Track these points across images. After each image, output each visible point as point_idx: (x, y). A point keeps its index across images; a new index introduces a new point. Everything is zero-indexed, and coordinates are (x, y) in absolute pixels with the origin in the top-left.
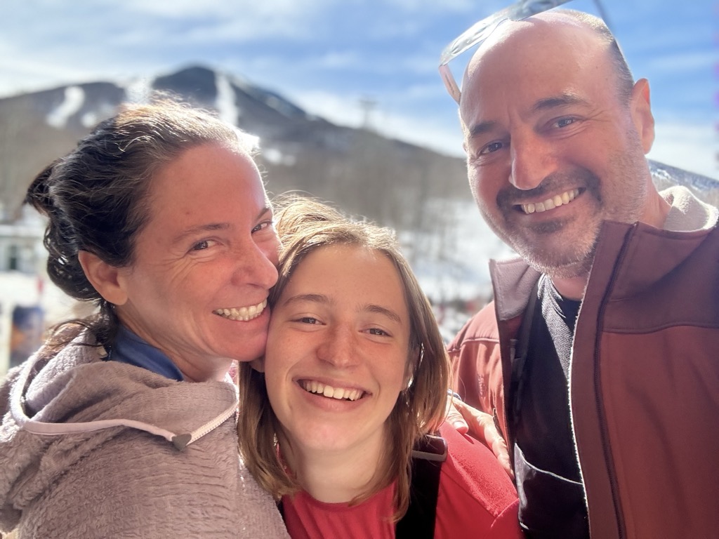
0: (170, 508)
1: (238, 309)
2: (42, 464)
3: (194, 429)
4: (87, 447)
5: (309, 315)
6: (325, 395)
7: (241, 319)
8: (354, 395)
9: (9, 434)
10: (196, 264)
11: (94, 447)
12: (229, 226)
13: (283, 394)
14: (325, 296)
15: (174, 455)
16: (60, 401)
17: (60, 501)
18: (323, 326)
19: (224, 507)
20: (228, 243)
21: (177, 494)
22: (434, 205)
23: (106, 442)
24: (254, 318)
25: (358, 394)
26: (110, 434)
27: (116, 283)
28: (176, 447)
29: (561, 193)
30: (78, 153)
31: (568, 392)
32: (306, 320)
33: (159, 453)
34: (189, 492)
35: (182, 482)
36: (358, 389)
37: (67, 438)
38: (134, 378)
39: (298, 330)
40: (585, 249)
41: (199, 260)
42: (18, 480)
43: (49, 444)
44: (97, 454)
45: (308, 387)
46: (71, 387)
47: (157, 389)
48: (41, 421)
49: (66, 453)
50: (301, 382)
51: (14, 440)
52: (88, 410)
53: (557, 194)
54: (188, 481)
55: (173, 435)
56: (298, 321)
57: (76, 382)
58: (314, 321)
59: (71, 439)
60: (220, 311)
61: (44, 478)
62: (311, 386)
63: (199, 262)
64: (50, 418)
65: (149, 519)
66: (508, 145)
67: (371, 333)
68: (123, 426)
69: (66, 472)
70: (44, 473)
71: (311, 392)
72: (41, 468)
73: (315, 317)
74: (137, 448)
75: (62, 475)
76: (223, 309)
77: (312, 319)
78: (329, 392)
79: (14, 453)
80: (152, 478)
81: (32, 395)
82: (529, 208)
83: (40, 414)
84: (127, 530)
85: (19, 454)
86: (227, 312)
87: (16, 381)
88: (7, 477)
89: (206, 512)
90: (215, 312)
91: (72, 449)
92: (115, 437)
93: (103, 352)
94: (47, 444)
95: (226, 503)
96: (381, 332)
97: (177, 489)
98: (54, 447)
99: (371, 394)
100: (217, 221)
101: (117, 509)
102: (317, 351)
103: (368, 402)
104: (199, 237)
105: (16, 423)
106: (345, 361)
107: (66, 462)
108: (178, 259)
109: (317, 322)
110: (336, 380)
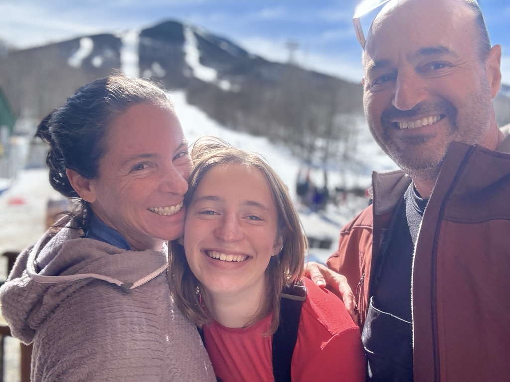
0: (119, 326)
1: (163, 208)
2: (44, 301)
3: (137, 280)
4: (71, 290)
5: (209, 210)
6: (221, 259)
7: (166, 214)
8: (239, 258)
9: (25, 283)
10: (136, 179)
11: (75, 291)
12: (156, 155)
13: (196, 259)
14: (219, 197)
15: (123, 295)
16: (54, 263)
17: (55, 323)
18: (218, 216)
19: (154, 326)
20: (157, 166)
21: (124, 317)
22: (340, 119)
23: (82, 288)
24: (174, 214)
25: (243, 258)
26: (84, 283)
27: (88, 189)
28: (124, 290)
29: (428, 117)
30: (66, 106)
31: (412, 259)
32: (208, 213)
33: (114, 294)
34: (131, 316)
35: (127, 311)
36: (242, 254)
37: (58, 285)
38: (99, 248)
39: (203, 219)
40: (439, 159)
41: (138, 177)
42: (32, 310)
43: (48, 289)
44: (77, 295)
45: (211, 255)
46: (61, 254)
47: (114, 255)
48: (44, 274)
49: (58, 294)
50: (207, 252)
51: (27, 286)
52: (71, 268)
53: (425, 117)
54: (131, 310)
55: (121, 283)
56: (203, 213)
57: (64, 251)
58: (213, 213)
59: (60, 285)
60: (152, 209)
61: (45, 309)
62: (212, 254)
63: (137, 178)
64: (49, 273)
65: (106, 332)
66: (396, 78)
67: (250, 219)
68: (91, 278)
69: (58, 306)
70: (45, 306)
71: (212, 258)
72: (44, 303)
73: (213, 210)
74: (100, 291)
75: (56, 307)
76: (154, 208)
77: (212, 211)
78: (223, 257)
79: (27, 294)
80: (109, 308)
81: (39, 259)
82: (404, 126)
83: (43, 271)
84: (93, 338)
85: (30, 294)
86: (156, 209)
87: (32, 251)
88: (24, 309)
89: (142, 329)
90: (149, 209)
91: (61, 291)
92: (88, 285)
93: (82, 232)
94: (47, 288)
95: (156, 325)
96: (257, 218)
97: (124, 314)
98: (50, 291)
99: (252, 257)
100: (149, 152)
101: (87, 327)
102: (214, 232)
103: (250, 263)
104: (137, 162)
105: (29, 276)
106: (231, 238)
107: (58, 300)
108: (125, 176)
109: (215, 214)
110: (227, 249)
